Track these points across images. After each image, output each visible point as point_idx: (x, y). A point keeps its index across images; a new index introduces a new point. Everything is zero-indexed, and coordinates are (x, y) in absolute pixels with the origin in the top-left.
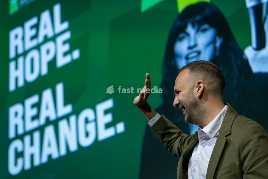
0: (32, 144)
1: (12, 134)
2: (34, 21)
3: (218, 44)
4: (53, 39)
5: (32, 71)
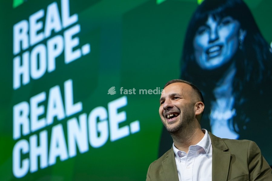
0: (38, 144)
1: (16, 134)
2: (40, 14)
3: (242, 37)
4: (61, 33)
5: (38, 67)
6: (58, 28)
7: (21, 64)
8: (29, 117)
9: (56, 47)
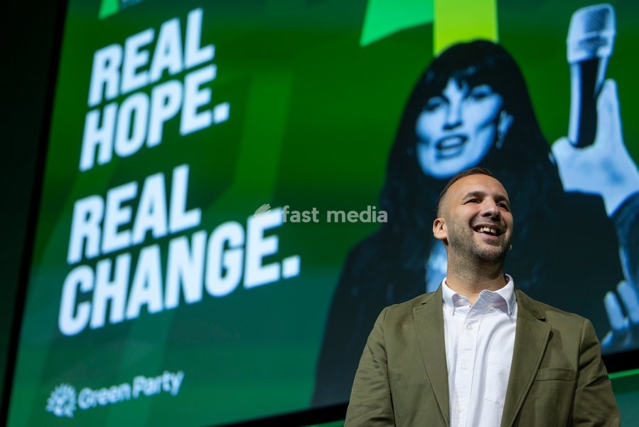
0: (112, 278)
1: (74, 255)
2: (146, 37)
3: (504, 126)
4: (181, 77)
5: (130, 135)
6: (176, 67)
7: (100, 124)
8: (102, 225)
9: (167, 101)
